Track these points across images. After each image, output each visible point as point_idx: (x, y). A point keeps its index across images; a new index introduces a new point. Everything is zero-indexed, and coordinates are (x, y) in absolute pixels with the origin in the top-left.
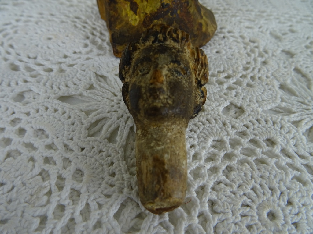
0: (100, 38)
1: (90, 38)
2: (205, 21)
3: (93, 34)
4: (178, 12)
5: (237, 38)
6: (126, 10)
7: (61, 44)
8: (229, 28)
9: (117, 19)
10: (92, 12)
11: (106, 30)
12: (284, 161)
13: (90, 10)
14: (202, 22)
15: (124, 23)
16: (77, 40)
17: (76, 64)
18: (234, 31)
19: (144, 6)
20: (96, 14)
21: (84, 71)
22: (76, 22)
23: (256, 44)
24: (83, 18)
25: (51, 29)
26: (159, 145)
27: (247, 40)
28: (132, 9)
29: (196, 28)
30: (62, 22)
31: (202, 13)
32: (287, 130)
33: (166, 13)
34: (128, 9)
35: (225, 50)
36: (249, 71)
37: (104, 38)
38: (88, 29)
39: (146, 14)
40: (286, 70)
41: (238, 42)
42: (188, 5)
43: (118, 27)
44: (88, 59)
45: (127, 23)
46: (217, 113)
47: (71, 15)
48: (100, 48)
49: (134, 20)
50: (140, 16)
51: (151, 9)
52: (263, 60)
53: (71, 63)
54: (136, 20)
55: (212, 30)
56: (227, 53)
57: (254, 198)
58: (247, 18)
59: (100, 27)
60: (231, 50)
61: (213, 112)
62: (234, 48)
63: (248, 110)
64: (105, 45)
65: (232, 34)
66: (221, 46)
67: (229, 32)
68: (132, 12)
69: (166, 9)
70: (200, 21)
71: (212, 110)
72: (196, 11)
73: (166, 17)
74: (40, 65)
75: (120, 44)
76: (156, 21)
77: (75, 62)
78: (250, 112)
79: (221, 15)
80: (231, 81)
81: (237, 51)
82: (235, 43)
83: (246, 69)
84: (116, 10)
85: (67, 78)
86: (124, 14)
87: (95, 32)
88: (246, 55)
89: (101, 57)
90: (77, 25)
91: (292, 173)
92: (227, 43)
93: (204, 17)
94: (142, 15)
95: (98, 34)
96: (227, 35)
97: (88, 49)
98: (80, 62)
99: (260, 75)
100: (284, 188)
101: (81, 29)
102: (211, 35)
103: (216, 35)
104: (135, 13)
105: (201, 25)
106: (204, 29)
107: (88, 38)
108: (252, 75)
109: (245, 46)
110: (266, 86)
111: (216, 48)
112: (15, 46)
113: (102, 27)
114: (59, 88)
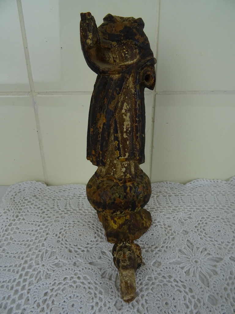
0: (100, 232)
1: (97, 233)
2: (145, 221)
3: (97, 231)
4: (132, 221)
5: (162, 225)
6: (112, 223)
7: (86, 238)
8: (158, 220)
9: (108, 226)
10: (95, 218)
11: (103, 228)
12: (174, 284)
13: (94, 217)
14: (144, 222)
15: (111, 228)
16: (91, 235)
17: (93, 247)
18: (161, 221)
19: (118, 221)
20: (97, 219)
21: (97, 250)
22: (89, 224)
23: (170, 228)
24: (92, 222)
25: (80, 230)
26: (126, 278)
27: (167, 226)
28: (114, 223)
29: (141, 226)
30: (84, 225)
31: (143, 217)
32: (177, 271)
33: (128, 222)
34: (113, 223)
35: (155, 233)
36: (165, 244)
37: (102, 232)
38: (95, 228)
39: (120, 224)
40: (183, 241)
41: (162, 228)
42: (136, 217)
43: (109, 230)
44: (97, 244)
45: (113, 228)
46: (150, 265)
47: (86, 221)
48: (101, 238)
49: (115, 227)
50: (117, 225)
51: (121, 222)
52: (173, 237)
53: (91, 247)
54: (116, 226)
55: (149, 224)
56: (156, 234)
57: (161, 298)
58: (168, 212)
59: (100, 226)
60: (158, 233)
61: (148, 265)
62: (160, 231)
63: (163, 263)
64: (103, 236)
65: (159, 223)
66: (154, 231)
67: (158, 222)
68: (114, 224)
69: (127, 221)
70: (142, 222)
71: (148, 264)
72: (140, 218)
73: (128, 224)
74: (79, 249)
75: (110, 237)
76: (124, 226)
77: (92, 246)
78: (163, 264)
79: (155, 211)
80: (157, 249)
81: (161, 233)
82: (160, 229)
83: (164, 243)
84: (108, 223)
85: (91, 254)
86: (111, 224)
87: (98, 230)
88: (165, 235)
89: (102, 243)
90: (90, 226)
91: (176, 288)
92: (157, 229)
93: (145, 219)
94: (118, 224)
95: (99, 230)
96: (157, 224)
97: (96, 239)
98: (94, 246)
99: (170, 246)
100: (172, 294)
101: (92, 228)
102: (148, 227)
103: (152, 225)
104: (116, 224)
105: (143, 223)
106: (145, 225)
107: (96, 233)
108: (166, 245)
109: (165, 229)
110: (172, 251)
111: (152, 232)
112: (68, 240)
113: (101, 226)
114: (88, 259)
